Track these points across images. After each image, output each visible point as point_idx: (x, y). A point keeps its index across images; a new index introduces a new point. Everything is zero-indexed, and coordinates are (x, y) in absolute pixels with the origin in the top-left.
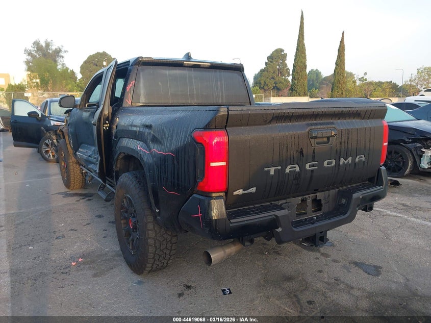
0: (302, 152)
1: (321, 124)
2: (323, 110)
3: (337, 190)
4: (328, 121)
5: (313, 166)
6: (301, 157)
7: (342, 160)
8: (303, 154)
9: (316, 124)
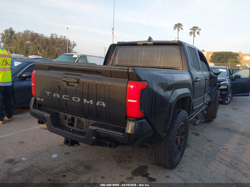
0: (60, 87)
1: (72, 75)
2: (71, 66)
3: (96, 122)
4: (78, 74)
5: (66, 97)
6: (59, 89)
7: (85, 100)
8: (60, 89)
9: (69, 74)
